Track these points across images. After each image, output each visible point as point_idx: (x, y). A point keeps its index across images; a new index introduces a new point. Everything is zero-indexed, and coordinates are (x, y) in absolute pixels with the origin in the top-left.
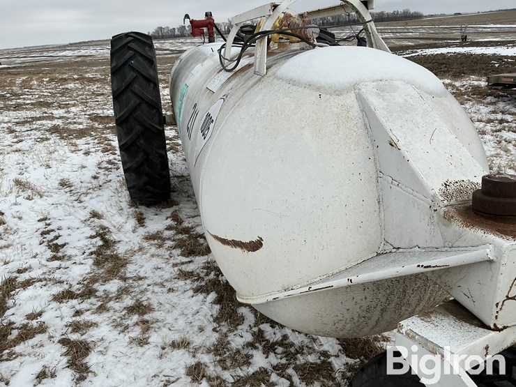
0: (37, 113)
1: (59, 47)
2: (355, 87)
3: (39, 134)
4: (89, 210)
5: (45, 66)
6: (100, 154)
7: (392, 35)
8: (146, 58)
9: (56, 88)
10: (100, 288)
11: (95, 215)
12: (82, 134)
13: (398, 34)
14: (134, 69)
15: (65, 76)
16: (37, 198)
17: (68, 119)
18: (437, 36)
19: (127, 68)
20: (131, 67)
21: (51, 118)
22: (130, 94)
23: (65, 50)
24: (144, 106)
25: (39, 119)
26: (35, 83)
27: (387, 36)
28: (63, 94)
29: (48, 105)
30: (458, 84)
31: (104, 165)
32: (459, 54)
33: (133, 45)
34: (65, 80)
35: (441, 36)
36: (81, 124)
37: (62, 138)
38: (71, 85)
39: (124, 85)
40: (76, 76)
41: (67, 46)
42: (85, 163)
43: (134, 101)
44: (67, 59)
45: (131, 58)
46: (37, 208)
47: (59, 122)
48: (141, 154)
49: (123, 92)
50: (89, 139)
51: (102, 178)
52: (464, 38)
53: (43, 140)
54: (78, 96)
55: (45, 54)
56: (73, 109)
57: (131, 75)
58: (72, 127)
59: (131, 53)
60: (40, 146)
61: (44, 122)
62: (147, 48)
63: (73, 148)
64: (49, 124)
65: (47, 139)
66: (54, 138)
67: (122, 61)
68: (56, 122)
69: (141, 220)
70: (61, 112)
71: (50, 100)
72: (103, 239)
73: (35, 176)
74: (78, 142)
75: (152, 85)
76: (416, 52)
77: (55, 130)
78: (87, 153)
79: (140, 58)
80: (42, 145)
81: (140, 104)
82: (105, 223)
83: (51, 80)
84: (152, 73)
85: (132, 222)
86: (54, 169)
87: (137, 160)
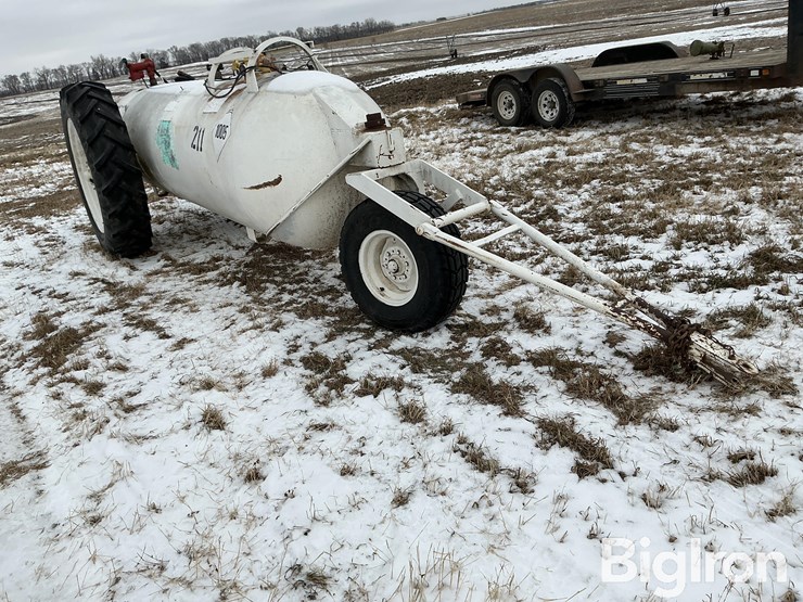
2: (311, 91)
7: (356, 60)
8: (109, 104)
13: (364, 57)
14: (102, 116)
18: (418, 54)
19: (94, 117)
20: (98, 114)
22: (103, 140)
24: (120, 150)
27: (349, 61)
30: (432, 110)
32: (439, 76)
33: (92, 93)
35: (423, 54)
39: (96, 133)
43: (109, 146)
45: (96, 106)
48: (125, 196)
49: (96, 139)
52: (454, 54)
57: (100, 122)
59: (94, 101)
62: (106, 95)
67: (87, 110)
76: (388, 79)
79: (103, 106)
81: (115, 148)
87: (122, 202)
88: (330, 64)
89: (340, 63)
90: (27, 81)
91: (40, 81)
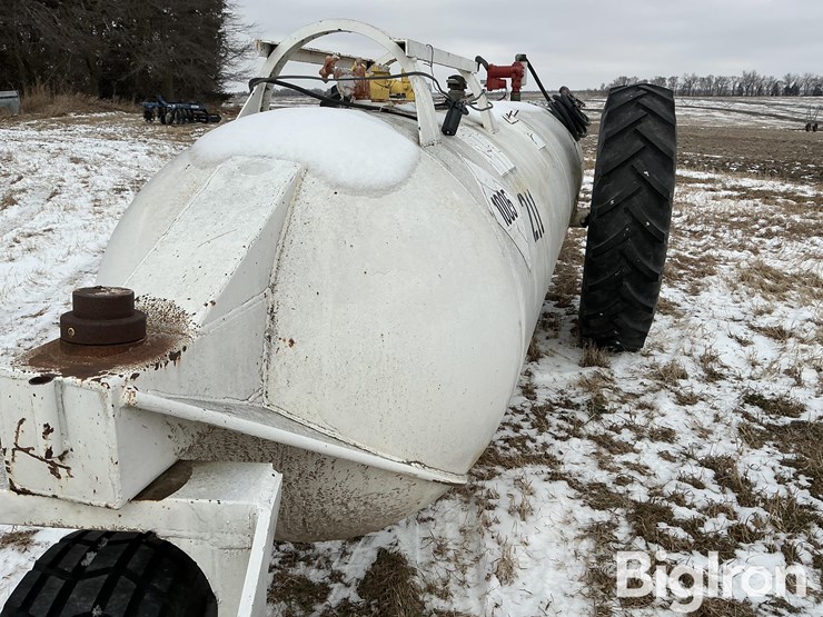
90: (673, 84)
91: (684, 86)
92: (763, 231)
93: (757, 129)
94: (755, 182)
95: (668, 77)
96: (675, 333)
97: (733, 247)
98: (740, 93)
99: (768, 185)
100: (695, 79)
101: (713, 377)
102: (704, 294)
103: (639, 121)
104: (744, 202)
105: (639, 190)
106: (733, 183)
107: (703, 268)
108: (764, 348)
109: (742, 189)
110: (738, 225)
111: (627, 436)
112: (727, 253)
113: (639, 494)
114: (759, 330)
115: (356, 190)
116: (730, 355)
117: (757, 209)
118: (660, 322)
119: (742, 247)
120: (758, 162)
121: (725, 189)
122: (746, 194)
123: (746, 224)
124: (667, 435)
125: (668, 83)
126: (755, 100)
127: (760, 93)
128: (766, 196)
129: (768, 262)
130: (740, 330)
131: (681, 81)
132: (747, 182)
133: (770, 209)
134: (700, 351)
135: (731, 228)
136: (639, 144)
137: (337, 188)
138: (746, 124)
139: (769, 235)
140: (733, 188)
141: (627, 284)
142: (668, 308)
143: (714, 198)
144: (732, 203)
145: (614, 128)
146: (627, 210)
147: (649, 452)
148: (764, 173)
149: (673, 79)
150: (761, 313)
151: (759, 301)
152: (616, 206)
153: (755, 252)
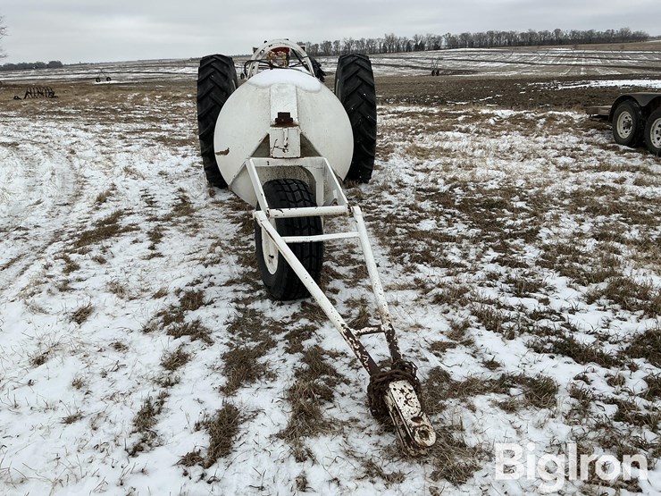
0: (147, 126)
1: (178, 62)
2: (270, 86)
3: (146, 141)
4: (178, 187)
5: (159, 83)
6: (195, 157)
7: (599, 62)
8: (222, 74)
9: (168, 105)
10: (175, 219)
11: (181, 190)
12: (183, 143)
13: (608, 61)
14: (213, 82)
15: (178, 95)
16: (141, 179)
17: (173, 131)
19: (208, 81)
20: (211, 80)
21: (160, 130)
22: (208, 99)
23: (185, 66)
25: (148, 130)
26: (147, 99)
27: (592, 62)
28: (173, 112)
29: (158, 120)
31: (197, 165)
33: (214, 64)
34: (178, 98)
36: (185, 135)
37: (166, 145)
38: (183, 104)
39: (205, 93)
40: (190, 95)
41: (188, 61)
42: (181, 163)
43: (211, 104)
44: (186, 77)
45: (212, 74)
46: (140, 184)
47: (166, 134)
49: (204, 97)
50: (189, 147)
51: (193, 171)
53: (149, 145)
54: (188, 113)
55: (161, 70)
56: (181, 125)
57: (210, 85)
58: (176, 137)
59: (212, 70)
60: (146, 149)
61: (152, 133)
62: (225, 67)
63: (173, 152)
64: (156, 134)
65: (153, 145)
66: (159, 144)
67: (206, 75)
68: (162, 134)
69: (212, 194)
70: (169, 126)
71: (160, 116)
72: (183, 200)
73: (141, 166)
74: (179, 148)
75: (225, 94)
77: (161, 139)
78: (184, 156)
79: (218, 74)
80: (148, 149)
81: (214, 107)
82: (186, 194)
83: (164, 97)
84: (226, 84)
85: (206, 194)
86: (156, 164)
88: (574, 63)
89: (583, 63)
90: (337, 47)
91: (345, 48)
92: (414, 132)
93: (399, 77)
94: (405, 108)
95: (333, 42)
96: (382, 176)
97: (400, 140)
98: (384, 51)
99: (413, 109)
100: (352, 42)
101: (401, 186)
102: (391, 161)
103: (357, 72)
104: (401, 119)
105: (362, 103)
106: (393, 110)
107: (388, 150)
108: (421, 176)
109: (400, 112)
110: (401, 130)
111: (373, 205)
112: (397, 143)
113: (384, 216)
114: (418, 171)
115: (311, 92)
116: (407, 179)
117: (409, 122)
118: (375, 172)
119: (404, 140)
120: (405, 97)
121: (390, 113)
122: (401, 115)
123: (404, 129)
124: (389, 202)
125: (333, 46)
126: (395, 55)
127: (398, 50)
128: (412, 115)
129: (418, 145)
130: (410, 171)
131: (342, 44)
132: (400, 109)
133: (416, 121)
134: (394, 179)
135: (397, 132)
136: (359, 81)
137: (306, 91)
138: (392, 74)
139: (417, 133)
140: (394, 113)
141: (363, 146)
142: (377, 168)
143: (384, 119)
144: (395, 120)
145: (347, 75)
146: (359, 112)
147: (384, 207)
148: (409, 103)
149: (337, 43)
150: (418, 165)
151: (416, 160)
152: (354, 110)
153: (411, 141)
